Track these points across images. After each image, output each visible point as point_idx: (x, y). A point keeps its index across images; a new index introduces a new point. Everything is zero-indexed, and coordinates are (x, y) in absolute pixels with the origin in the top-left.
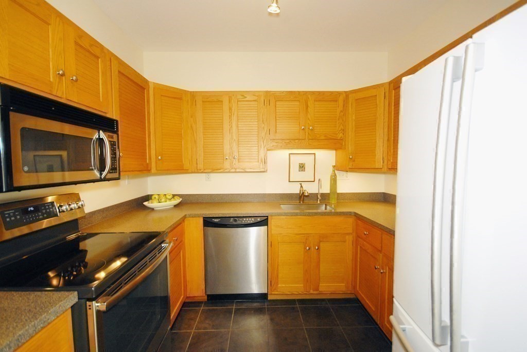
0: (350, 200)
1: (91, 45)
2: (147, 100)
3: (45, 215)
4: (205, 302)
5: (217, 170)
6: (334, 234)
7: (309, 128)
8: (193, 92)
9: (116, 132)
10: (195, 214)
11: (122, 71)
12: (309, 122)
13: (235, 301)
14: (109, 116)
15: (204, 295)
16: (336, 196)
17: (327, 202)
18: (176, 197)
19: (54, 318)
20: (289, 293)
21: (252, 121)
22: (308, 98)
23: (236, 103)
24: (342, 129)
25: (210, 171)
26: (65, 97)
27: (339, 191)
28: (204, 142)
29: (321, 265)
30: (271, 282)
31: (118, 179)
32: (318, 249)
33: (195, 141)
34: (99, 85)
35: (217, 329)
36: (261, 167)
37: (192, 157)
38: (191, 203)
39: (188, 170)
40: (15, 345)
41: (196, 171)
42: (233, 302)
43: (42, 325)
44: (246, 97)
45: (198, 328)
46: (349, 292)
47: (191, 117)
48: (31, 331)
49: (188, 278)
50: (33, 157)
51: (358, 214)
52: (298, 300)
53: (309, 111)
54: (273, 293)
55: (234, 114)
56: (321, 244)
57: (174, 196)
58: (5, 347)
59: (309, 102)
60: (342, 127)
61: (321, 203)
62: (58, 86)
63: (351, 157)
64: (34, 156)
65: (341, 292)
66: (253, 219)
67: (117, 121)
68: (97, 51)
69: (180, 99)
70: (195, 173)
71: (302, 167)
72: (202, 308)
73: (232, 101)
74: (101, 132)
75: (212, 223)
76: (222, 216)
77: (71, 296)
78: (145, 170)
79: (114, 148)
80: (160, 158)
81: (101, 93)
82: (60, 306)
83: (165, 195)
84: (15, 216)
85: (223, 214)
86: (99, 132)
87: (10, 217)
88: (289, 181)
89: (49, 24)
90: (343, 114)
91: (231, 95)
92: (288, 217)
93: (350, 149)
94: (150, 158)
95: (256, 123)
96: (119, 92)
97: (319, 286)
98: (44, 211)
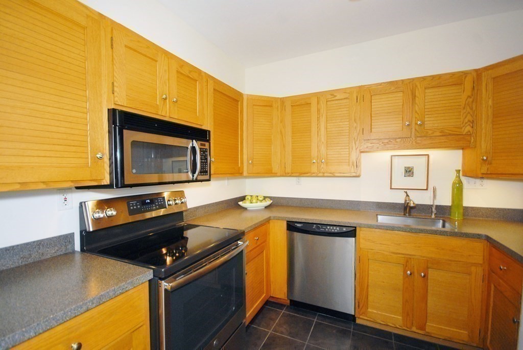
0: (487, 217)
1: (190, 72)
2: (240, 111)
3: (157, 207)
4: (288, 307)
5: (305, 173)
6: (451, 261)
7: (416, 124)
8: (283, 98)
9: (208, 141)
10: (279, 217)
11: (216, 88)
12: (417, 116)
13: (318, 313)
14: (204, 128)
15: (286, 299)
16: (461, 211)
17: (448, 218)
18: (267, 199)
19: (131, 288)
20: (382, 323)
21: (343, 121)
22: (416, 86)
23: (325, 103)
24: (469, 121)
25: (297, 175)
26: (168, 115)
27: (465, 204)
28: (292, 146)
29: (429, 298)
30: (359, 303)
31: (209, 180)
32: (424, 276)
33: (284, 146)
34: (196, 103)
35: (294, 338)
36: (353, 171)
37: (281, 161)
38: (282, 206)
39: (276, 173)
40: (97, 302)
41: (284, 175)
42: (316, 315)
43: (120, 291)
44: (335, 96)
45: (275, 330)
46: (475, 345)
47: (281, 122)
48: (111, 294)
49: (272, 279)
50: (171, 163)
51: (491, 238)
52: (396, 335)
53: (417, 101)
54: (361, 317)
55: (322, 116)
56: (430, 271)
57: (265, 198)
58: (89, 303)
59: (417, 92)
60: (469, 117)
61: (438, 218)
62: (163, 108)
63: (485, 158)
64: (172, 161)
65: (462, 342)
66: (338, 228)
67: (209, 132)
68: (195, 76)
69: (271, 106)
70: (283, 176)
71: (409, 172)
72: (283, 311)
73: (321, 102)
74: (194, 141)
75: (294, 227)
76: (305, 221)
77: (147, 273)
78: (236, 173)
79: (205, 154)
80: (250, 162)
81: (198, 109)
82: (137, 279)
83: (257, 196)
84: (137, 206)
85: (306, 219)
86: (193, 142)
87: (133, 206)
88: (391, 188)
89: (156, 61)
90: (471, 100)
91: (318, 95)
92: (381, 231)
93: (483, 146)
94: (242, 163)
95: (348, 123)
96: (214, 106)
97: (425, 324)
98: (157, 204)
